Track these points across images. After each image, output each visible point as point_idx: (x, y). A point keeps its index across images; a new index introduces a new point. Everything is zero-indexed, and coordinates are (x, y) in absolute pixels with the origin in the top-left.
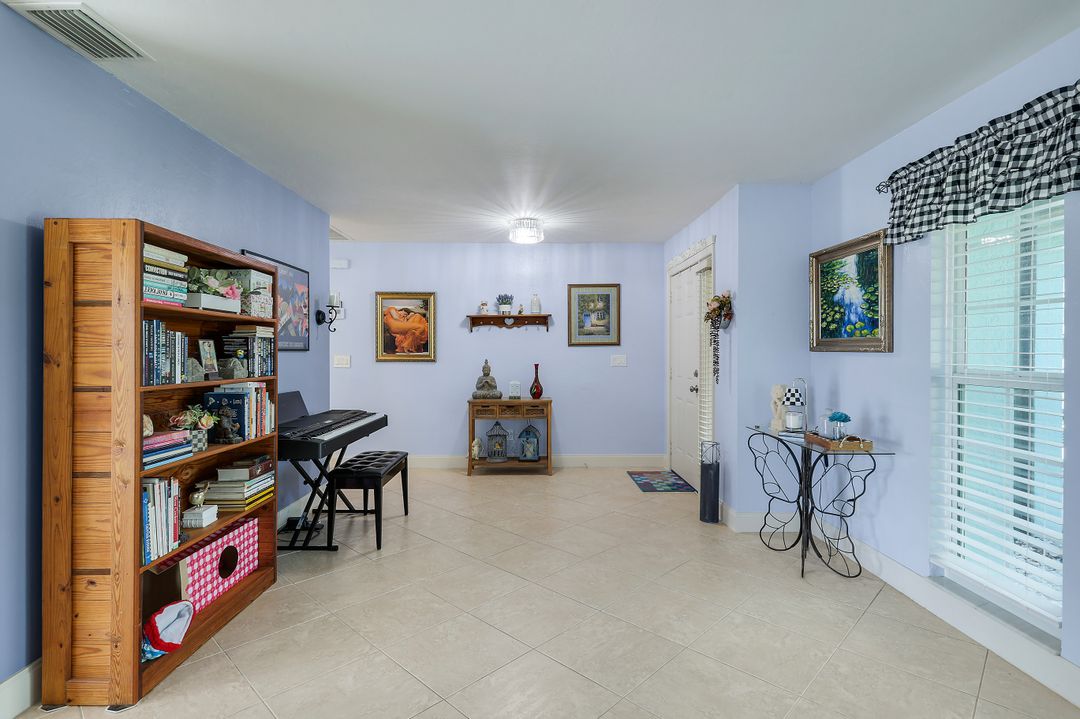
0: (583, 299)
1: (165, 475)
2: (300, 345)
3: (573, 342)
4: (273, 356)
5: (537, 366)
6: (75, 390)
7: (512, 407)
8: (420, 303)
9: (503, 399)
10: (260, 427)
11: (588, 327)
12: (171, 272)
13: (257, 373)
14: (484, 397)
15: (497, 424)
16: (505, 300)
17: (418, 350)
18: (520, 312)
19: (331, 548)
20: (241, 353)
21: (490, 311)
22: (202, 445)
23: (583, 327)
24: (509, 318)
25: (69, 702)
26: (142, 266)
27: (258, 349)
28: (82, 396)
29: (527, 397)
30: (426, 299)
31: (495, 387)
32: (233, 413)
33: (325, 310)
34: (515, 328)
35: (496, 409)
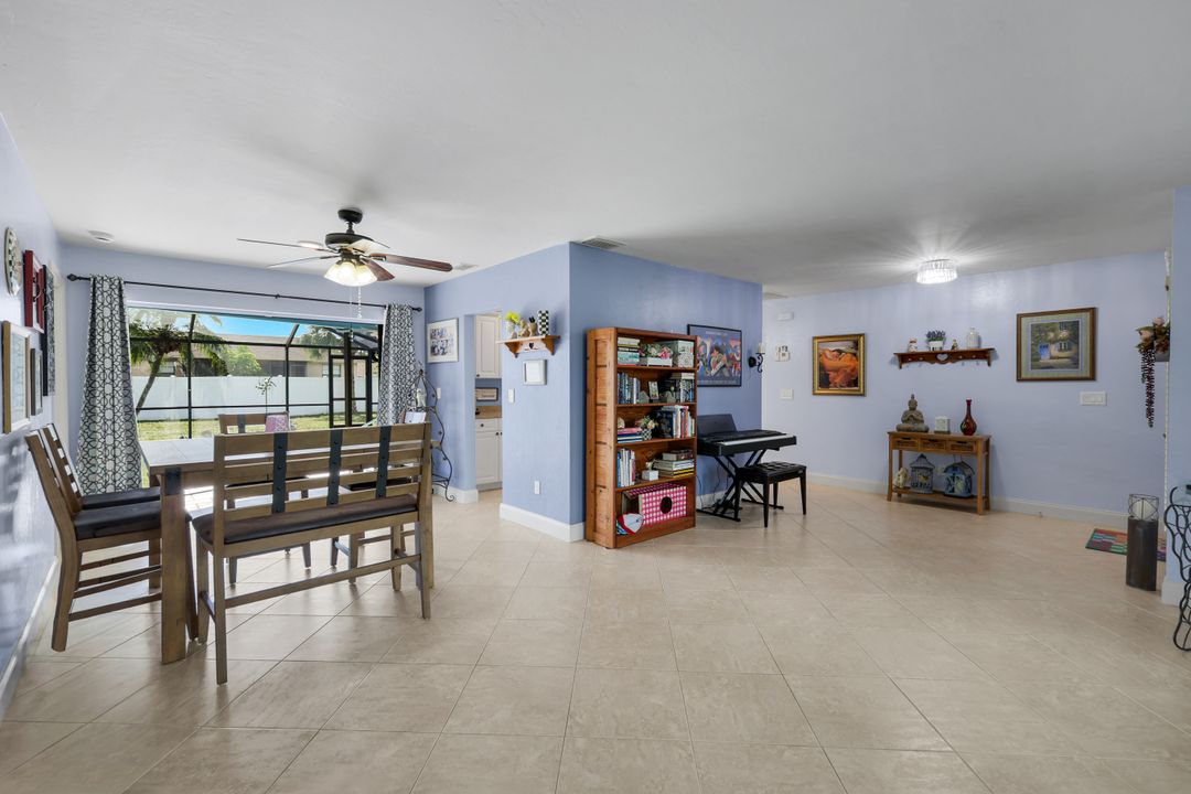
0: (1037, 329)
1: (629, 448)
2: (734, 382)
3: (1023, 376)
4: (694, 390)
5: (969, 402)
6: (596, 405)
7: (937, 442)
8: (851, 344)
9: (929, 433)
10: (684, 431)
11: (1045, 359)
12: (631, 348)
13: (682, 399)
14: (909, 430)
15: (922, 456)
16: (935, 336)
17: (849, 385)
18: (953, 347)
19: (736, 519)
20: (673, 388)
21: (921, 347)
22: (649, 437)
23: (1038, 360)
24: (943, 353)
25: (594, 541)
26: (617, 348)
27: (682, 387)
28: (599, 408)
29: (957, 432)
30: (856, 341)
31: (922, 422)
32: (667, 422)
33: (756, 356)
34: (949, 364)
35: (918, 442)
